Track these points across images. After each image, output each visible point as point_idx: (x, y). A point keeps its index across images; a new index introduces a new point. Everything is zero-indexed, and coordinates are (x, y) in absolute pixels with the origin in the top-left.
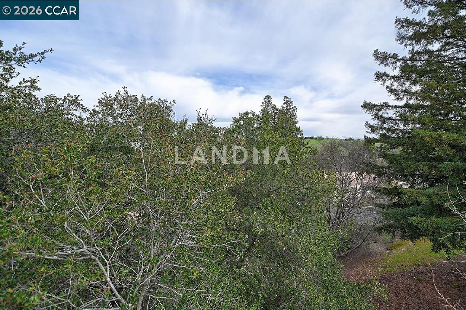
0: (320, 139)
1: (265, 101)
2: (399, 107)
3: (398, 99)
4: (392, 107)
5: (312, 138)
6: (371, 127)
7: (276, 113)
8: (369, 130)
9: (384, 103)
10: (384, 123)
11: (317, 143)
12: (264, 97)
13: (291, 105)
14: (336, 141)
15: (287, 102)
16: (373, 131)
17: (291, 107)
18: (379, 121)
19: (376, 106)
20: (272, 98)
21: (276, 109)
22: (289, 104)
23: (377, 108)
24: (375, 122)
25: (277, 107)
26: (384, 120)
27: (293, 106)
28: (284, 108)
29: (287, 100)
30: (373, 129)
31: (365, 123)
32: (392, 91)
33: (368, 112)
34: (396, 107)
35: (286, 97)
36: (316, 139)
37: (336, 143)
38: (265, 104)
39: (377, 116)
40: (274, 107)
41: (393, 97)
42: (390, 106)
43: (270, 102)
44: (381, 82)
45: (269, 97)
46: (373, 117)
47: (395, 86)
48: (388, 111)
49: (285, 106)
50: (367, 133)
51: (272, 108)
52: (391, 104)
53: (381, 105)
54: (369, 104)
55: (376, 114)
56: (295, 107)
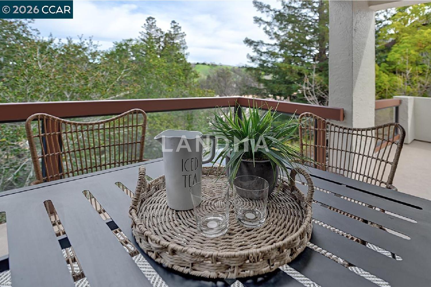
0: (214, 65)
1: (147, 22)
2: (271, 45)
3: (271, 38)
4: (266, 44)
5: (204, 64)
6: (251, 58)
7: (162, 37)
8: (250, 60)
9: (261, 41)
10: (261, 55)
11: (210, 69)
13: (179, 30)
14: (230, 68)
15: (175, 26)
16: (253, 61)
17: (180, 32)
18: (258, 53)
19: (254, 42)
20: (156, 21)
21: (162, 32)
22: (177, 29)
23: (256, 44)
24: (255, 55)
25: (162, 30)
26: (261, 53)
27: (182, 32)
28: (171, 33)
29: (175, 24)
30: (253, 60)
31: (247, 54)
32: (267, 32)
33: (249, 46)
34: (269, 44)
35: (173, 22)
36: (209, 65)
37: (228, 70)
38: (147, 26)
40: (159, 30)
41: (267, 36)
42: (264, 44)
43: (154, 25)
44: (258, 25)
45: (153, 19)
46: (253, 50)
47: (268, 28)
48: (263, 47)
49: (172, 30)
50: (248, 62)
51: (157, 30)
52: (265, 42)
53: (258, 43)
54: (249, 40)
55: (255, 49)
56: (184, 33)
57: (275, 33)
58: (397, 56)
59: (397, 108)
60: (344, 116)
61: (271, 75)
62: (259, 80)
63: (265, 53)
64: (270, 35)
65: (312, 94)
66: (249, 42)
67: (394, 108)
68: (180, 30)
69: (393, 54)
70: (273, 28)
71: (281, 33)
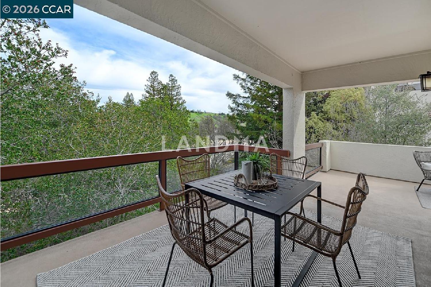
0: (200, 113)
1: (151, 76)
2: (245, 98)
3: (245, 92)
5: (193, 112)
6: (231, 109)
9: (238, 94)
11: (197, 116)
12: (151, 73)
13: (175, 83)
14: (212, 115)
15: (173, 80)
16: (232, 111)
17: (176, 85)
18: (236, 105)
19: (234, 95)
20: (158, 75)
21: (162, 85)
23: (235, 97)
24: (233, 106)
25: (162, 83)
26: (238, 105)
27: (178, 84)
28: (169, 85)
29: (173, 78)
32: (243, 87)
33: (230, 99)
34: (244, 97)
35: (171, 76)
36: (196, 112)
37: (211, 117)
38: (151, 79)
39: (235, 102)
40: (160, 83)
41: (243, 90)
42: (241, 97)
43: (157, 78)
44: (236, 81)
45: (156, 73)
46: (233, 102)
47: (244, 84)
48: (240, 100)
49: (170, 83)
50: (229, 112)
51: (158, 83)
52: (241, 95)
53: (236, 96)
54: (230, 93)
55: (234, 101)
56: (179, 85)
57: (248, 88)
58: (329, 107)
59: (321, 148)
60: (290, 155)
61: (245, 123)
62: (238, 127)
63: (241, 104)
64: (245, 90)
65: (275, 139)
66: (229, 95)
67: (319, 148)
68: (177, 83)
69: (326, 105)
70: (247, 84)
71: (252, 87)
